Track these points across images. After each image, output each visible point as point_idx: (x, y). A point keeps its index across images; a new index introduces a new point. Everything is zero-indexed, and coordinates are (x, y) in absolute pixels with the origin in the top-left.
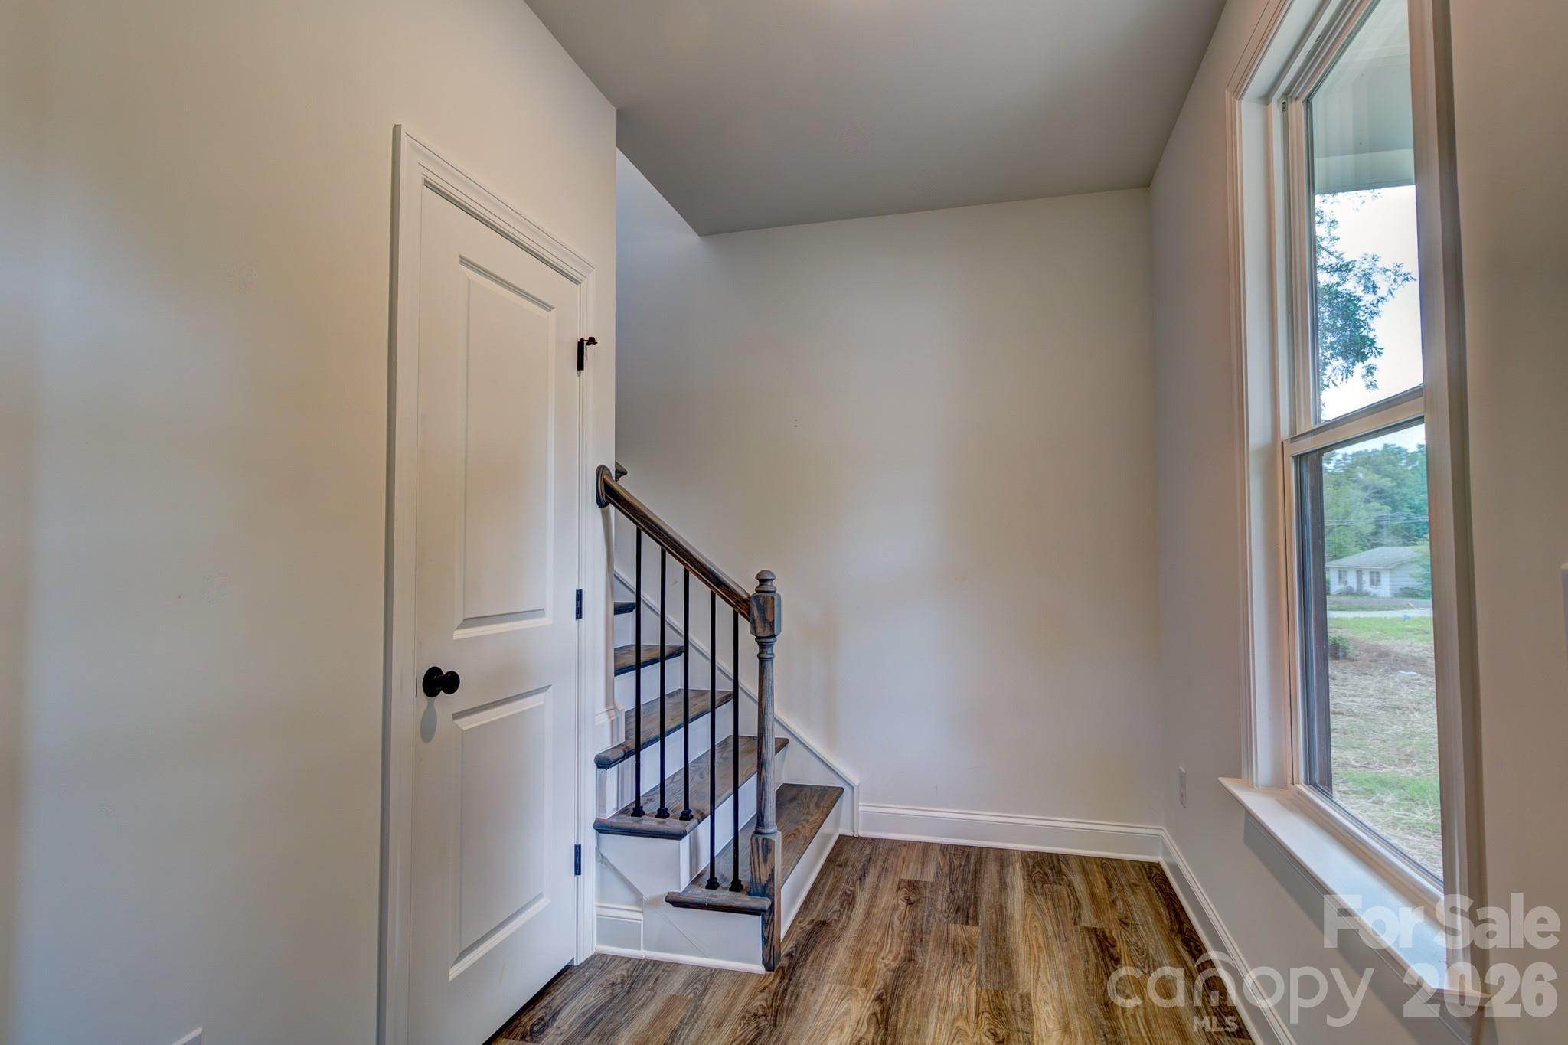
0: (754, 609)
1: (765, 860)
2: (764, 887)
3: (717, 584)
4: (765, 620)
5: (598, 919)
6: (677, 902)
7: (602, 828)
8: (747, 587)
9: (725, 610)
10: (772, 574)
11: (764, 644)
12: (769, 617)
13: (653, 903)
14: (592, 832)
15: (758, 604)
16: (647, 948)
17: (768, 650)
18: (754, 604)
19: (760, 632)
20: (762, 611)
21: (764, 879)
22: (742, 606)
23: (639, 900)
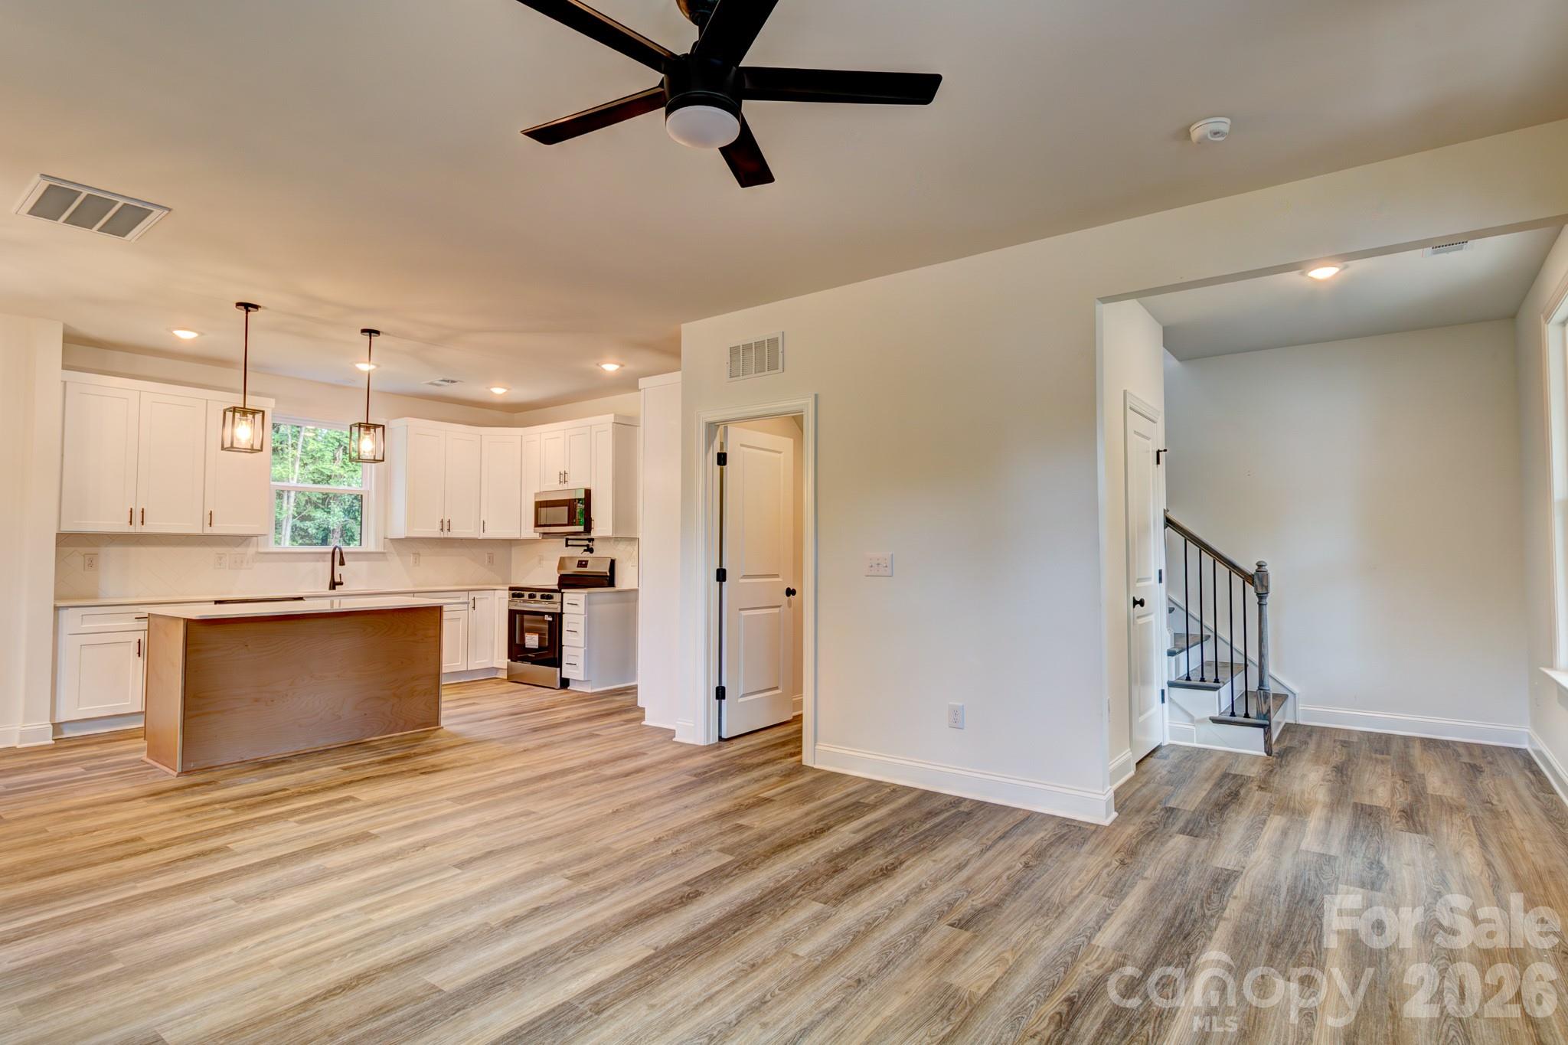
0: (1256, 580)
1: (1265, 702)
2: (1265, 715)
3: (1232, 567)
4: (1262, 585)
5: (1170, 727)
6: (1215, 721)
7: (1171, 685)
8: (1251, 569)
9: (1237, 581)
10: (1263, 562)
11: (1261, 597)
12: (1265, 584)
13: (1201, 721)
14: (1167, 685)
15: (1258, 577)
16: (1197, 743)
17: (1264, 600)
18: (1256, 577)
19: (1260, 591)
20: (1261, 580)
21: (1265, 711)
22: (1248, 578)
23: (1192, 720)
